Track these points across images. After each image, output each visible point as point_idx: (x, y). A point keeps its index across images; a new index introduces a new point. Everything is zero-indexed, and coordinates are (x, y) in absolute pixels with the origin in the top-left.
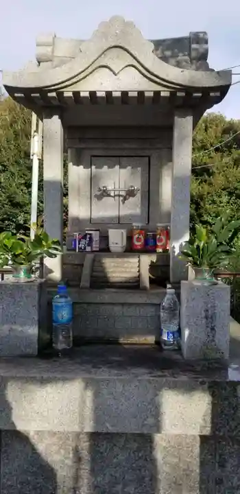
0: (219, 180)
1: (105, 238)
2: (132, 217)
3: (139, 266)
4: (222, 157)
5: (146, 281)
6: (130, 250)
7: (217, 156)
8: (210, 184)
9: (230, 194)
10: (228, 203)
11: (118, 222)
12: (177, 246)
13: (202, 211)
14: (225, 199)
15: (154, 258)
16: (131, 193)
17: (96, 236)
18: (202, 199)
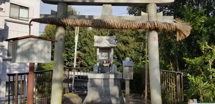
0: (131, 46)
1: (103, 62)
2: (106, 59)
3: (108, 65)
4: (132, 38)
5: (108, 66)
6: (106, 63)
7: (131, 38)
8: (129, 47)
9: (135, 50)
10: (135, 53)
11: (105, 60)
12: (112, 62)
13: (126, 56)
14: (134, 52)
15: (109, 64)
16: (106, 56)
17: (102, 61)
18: (126, 52)
